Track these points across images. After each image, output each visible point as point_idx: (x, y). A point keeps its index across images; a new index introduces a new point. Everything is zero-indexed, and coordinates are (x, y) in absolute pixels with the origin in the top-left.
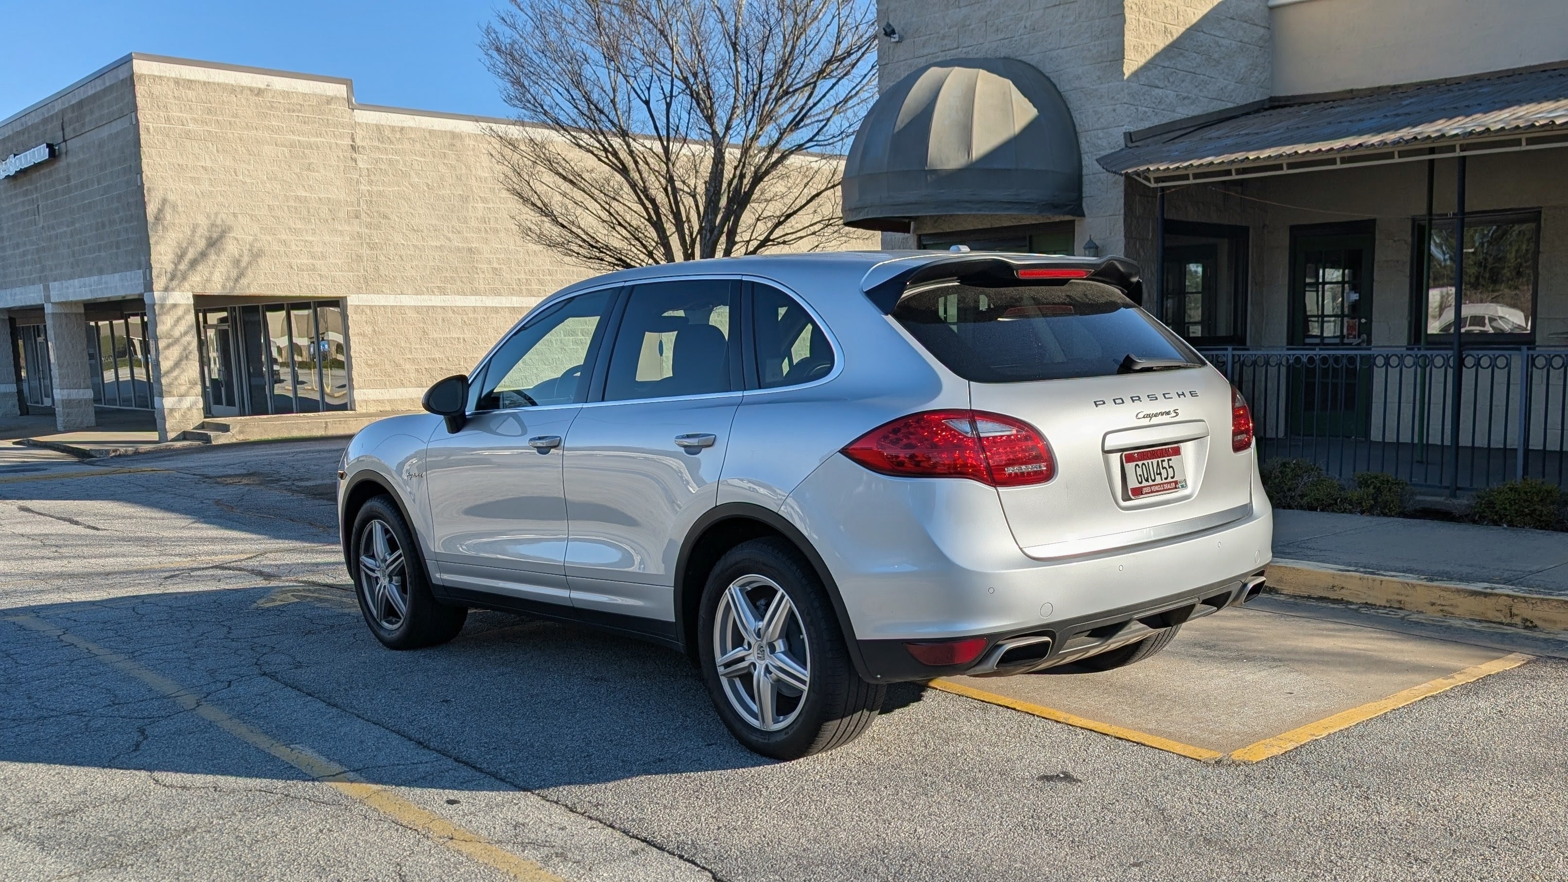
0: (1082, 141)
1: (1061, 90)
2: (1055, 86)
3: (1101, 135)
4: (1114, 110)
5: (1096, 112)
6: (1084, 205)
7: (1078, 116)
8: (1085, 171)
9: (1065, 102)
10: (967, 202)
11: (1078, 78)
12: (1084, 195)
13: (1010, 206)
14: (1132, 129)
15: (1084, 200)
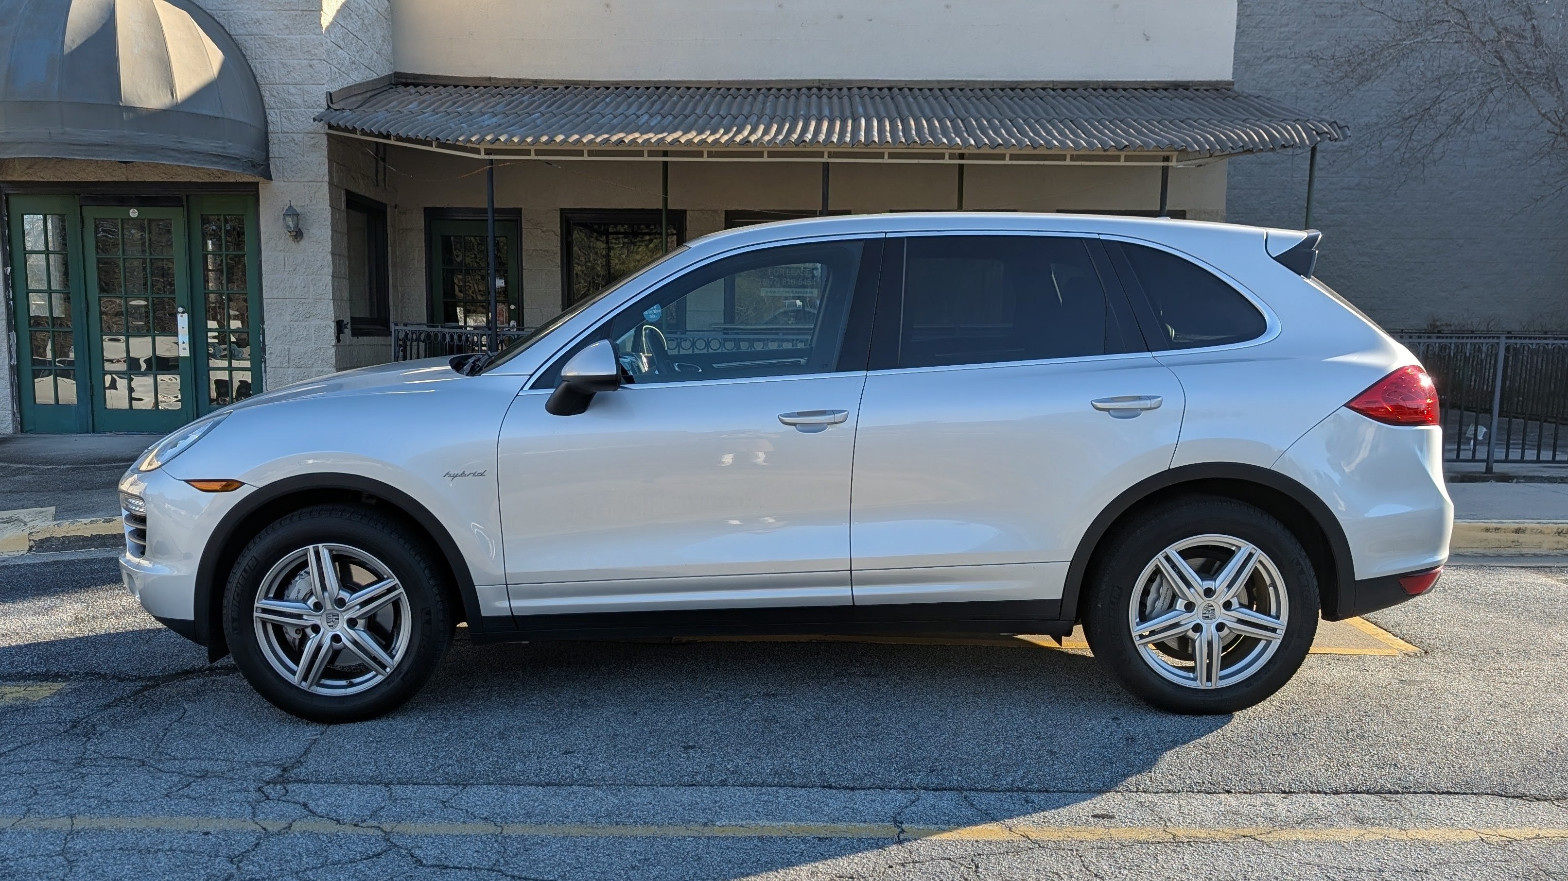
0: (266, 94)
1: (232, 32)
2: (223, 27)
3: (292, 90)
4: (311, 66)
5: (285, 65)
6: (271, 166)
7: (258, 66)
8: (271, 128)
9: (238, 46)
10: (173, 150)
11: (257, 22)
12: (271, 155)
13: (216, 160)
14: (335, 88)
15: (271, 160)
